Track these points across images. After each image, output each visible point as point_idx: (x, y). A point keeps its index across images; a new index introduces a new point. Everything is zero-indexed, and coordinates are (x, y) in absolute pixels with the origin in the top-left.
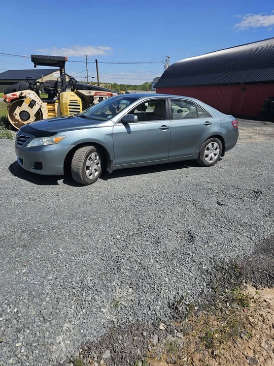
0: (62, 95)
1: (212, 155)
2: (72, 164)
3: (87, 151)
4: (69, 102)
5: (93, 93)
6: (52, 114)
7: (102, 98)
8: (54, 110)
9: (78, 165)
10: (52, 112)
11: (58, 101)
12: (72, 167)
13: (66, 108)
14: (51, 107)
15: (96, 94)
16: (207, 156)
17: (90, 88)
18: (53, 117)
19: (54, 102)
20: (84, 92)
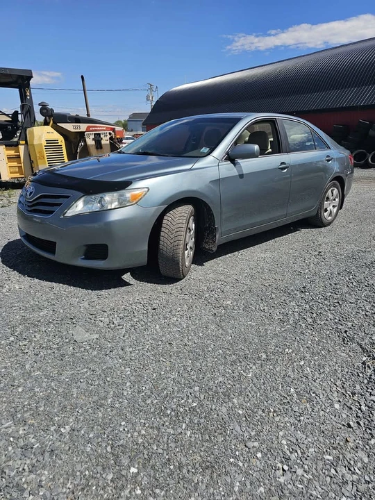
0: (32, 133)
1: (331, 207)
2: (161, 243)
3: (186, 215)
4: (44, 143)
5: (83, 127)
6: (15, 164)
7: (99, 134)
8: (19, 157)
9: (176, 244)
10: (15, 160)
11: (24, 142)
12: (161, 247)
13: (41, 152)
14: (12, 152)
15: (88, 129)
16: (326, 210)
17: (77, 120)
18: (17, 170)
19: (17, 144)
20: (69, 127)
